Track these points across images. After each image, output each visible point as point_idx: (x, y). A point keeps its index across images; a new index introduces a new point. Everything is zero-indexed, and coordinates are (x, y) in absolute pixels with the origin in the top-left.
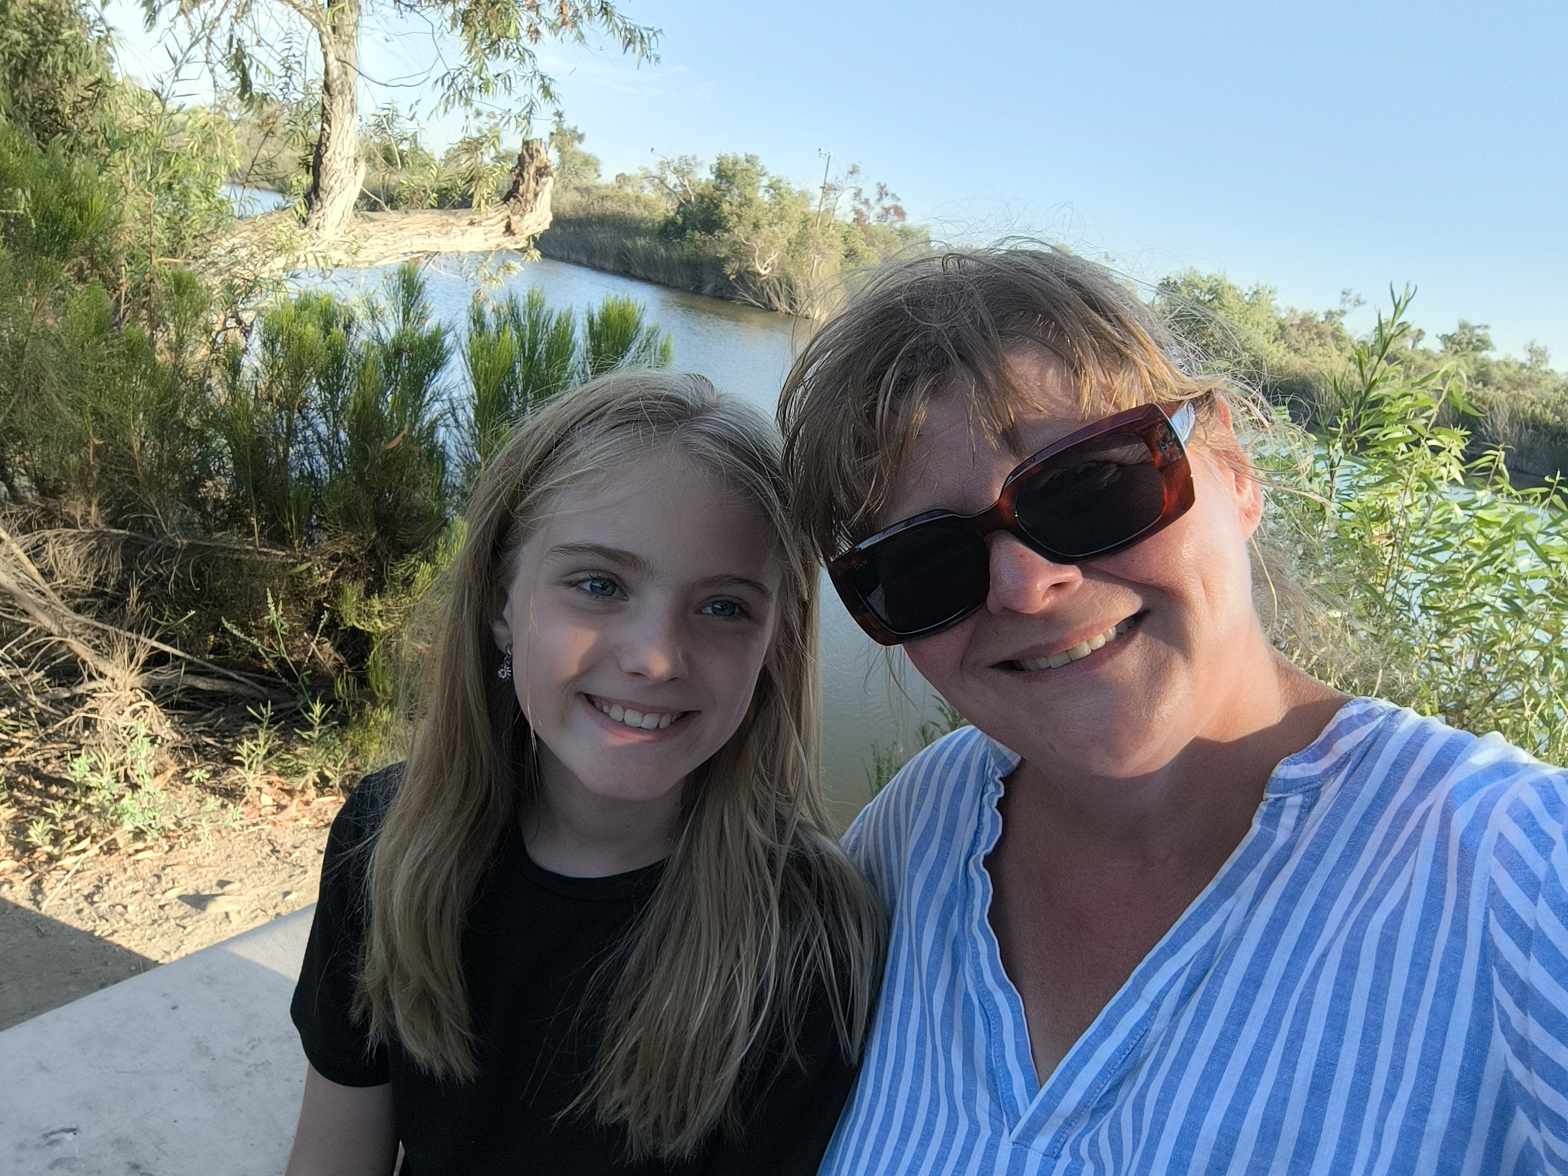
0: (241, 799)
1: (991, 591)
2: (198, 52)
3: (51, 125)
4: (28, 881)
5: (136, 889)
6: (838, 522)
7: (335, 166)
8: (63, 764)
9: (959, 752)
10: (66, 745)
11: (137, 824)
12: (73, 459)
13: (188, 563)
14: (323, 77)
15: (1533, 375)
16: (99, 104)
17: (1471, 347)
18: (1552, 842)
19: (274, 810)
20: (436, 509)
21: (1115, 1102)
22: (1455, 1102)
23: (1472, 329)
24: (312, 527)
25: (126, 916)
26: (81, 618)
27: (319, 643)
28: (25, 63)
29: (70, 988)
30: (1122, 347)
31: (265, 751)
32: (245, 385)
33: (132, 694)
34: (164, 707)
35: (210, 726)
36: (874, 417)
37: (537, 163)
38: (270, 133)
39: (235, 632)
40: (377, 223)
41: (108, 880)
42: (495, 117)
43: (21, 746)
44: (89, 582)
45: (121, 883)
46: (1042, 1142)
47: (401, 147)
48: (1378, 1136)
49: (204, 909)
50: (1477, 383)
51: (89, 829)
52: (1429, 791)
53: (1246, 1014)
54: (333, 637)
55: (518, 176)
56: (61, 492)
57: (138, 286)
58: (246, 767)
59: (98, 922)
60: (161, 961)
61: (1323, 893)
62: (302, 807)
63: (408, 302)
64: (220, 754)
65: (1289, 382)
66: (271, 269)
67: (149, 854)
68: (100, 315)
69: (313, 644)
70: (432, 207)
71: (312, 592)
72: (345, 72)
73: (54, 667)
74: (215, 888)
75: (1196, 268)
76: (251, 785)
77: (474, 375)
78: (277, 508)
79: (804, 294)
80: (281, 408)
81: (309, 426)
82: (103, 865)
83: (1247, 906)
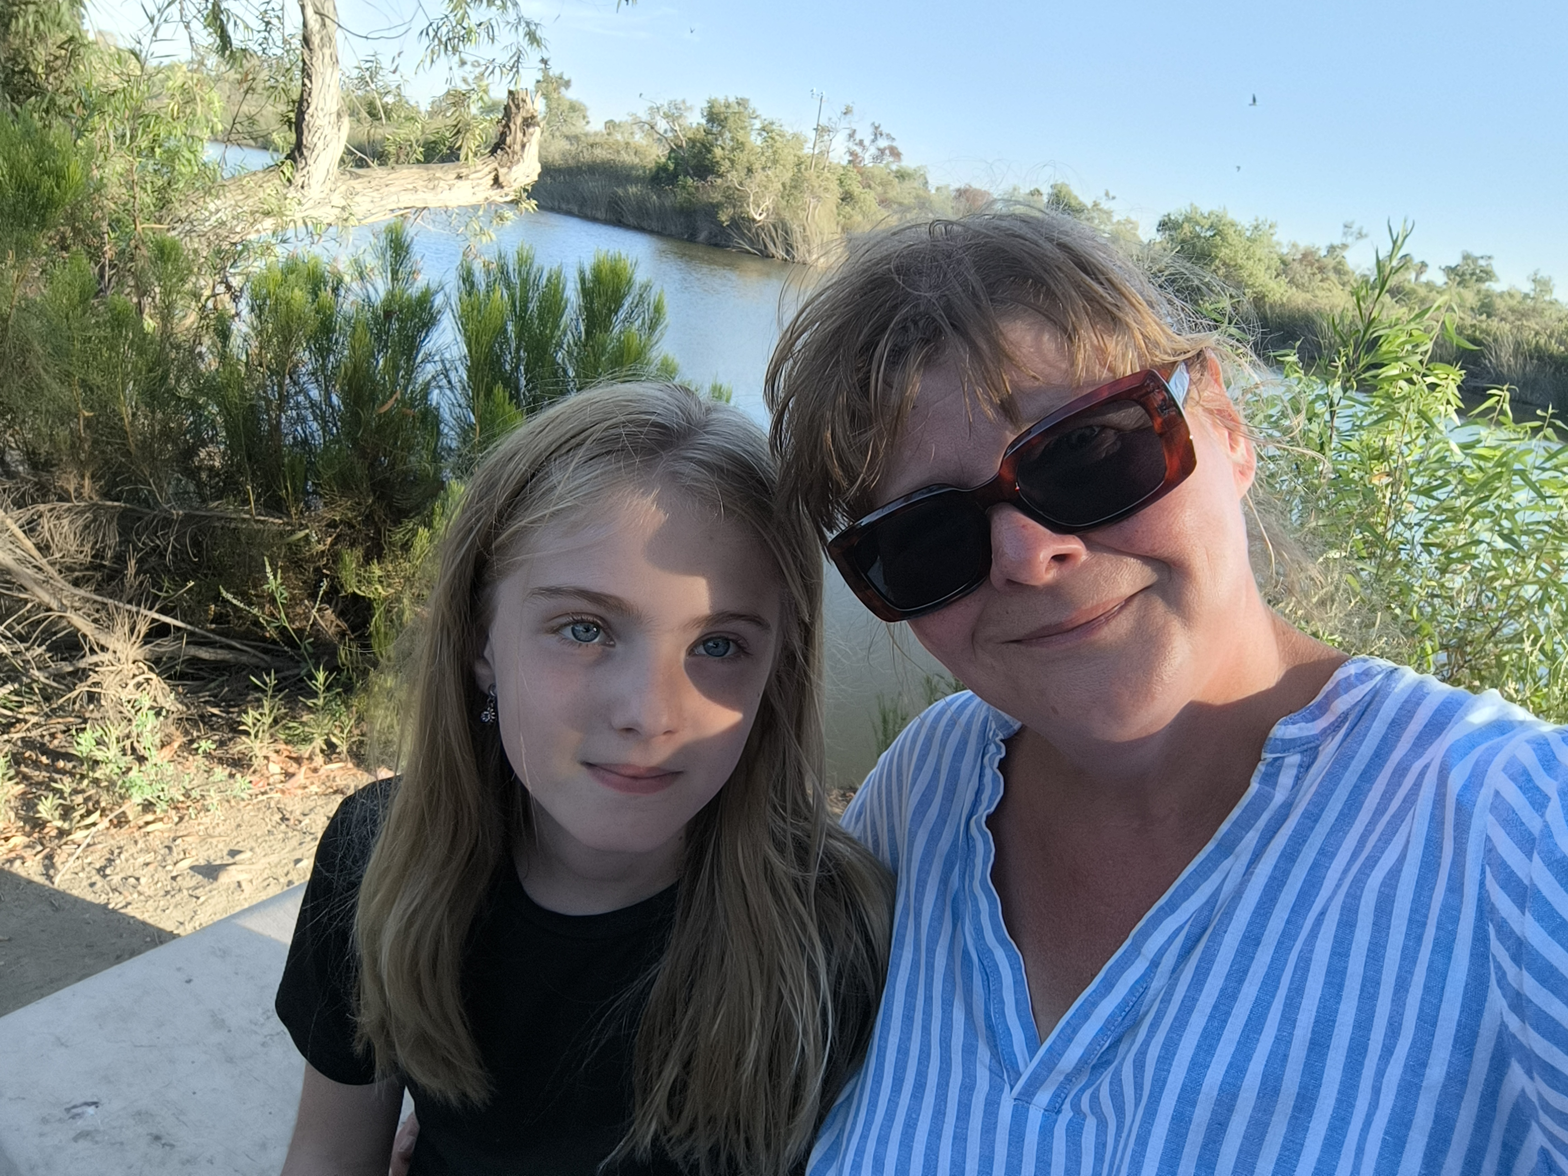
0: (249, 769)
1: (993, 564)
3: (25, 86)
4: (40, 856)
5: (148, 861)
6: (834, 496)
7: (318, 123)
8: (69, 739)
9: (959, 715)
10: (71, 719)
11: (145, 796)
12: (62, 433)
13: (185, 533)
14: (301, 32)
15: (1538, 305)
16: (73, 64)
17: (1475, 277)
18: (1547, 798)
19: (282, 778)
20: (432, 472)
21: (1115, 1057)
23: (1475, 260)
24: (308, 494)
25: (139, 888)
26: (81, 592)
27: (320, 610)
29: (87, 960)
31: (270, 720)
32: (235, 350)
33: (134, 666)
34: (167, 678)
35: (215, 696)
36: (868, 390)
37: (523, 113)
38: (250, 90)
39: (235, 602)
40: (362, 180)
41: (120, 853)
42: (479, 65)
43: (26, 721)
44: (86, 556)
45: (132, 855)
46: (1043, 1098)
47: (386, 99)
49: (216, 879)
50: (1481, 314)
51: (98, 802)
52: (1426, 749)
53: (1246, 972)
54: (334, 603)
55: (504, 127)
56: (52, 466)
57: (122, 253)
58: (252, 737)
59: (111, 895)
60: (176, 932)
61: (1322, 852)
62: (310, 774)
63: (396, 262)
64: (226, 724)
65: (1292, 318)
66: (258, 231)
67: (159, 825)
68: (83, 284)
69: (314, 611)
70: (418, 161)
71: (311, 559)
72: (324, 25)
73: (55, 641)
74: (226, 857)
75: (1196, 204)
76: (258, 754)
77: (465, 335)
78: (272, 476)
79: (800, 240)
80: (272, 374)
81: (300, 391)
82: (113, 838)
83: (1246, 863)
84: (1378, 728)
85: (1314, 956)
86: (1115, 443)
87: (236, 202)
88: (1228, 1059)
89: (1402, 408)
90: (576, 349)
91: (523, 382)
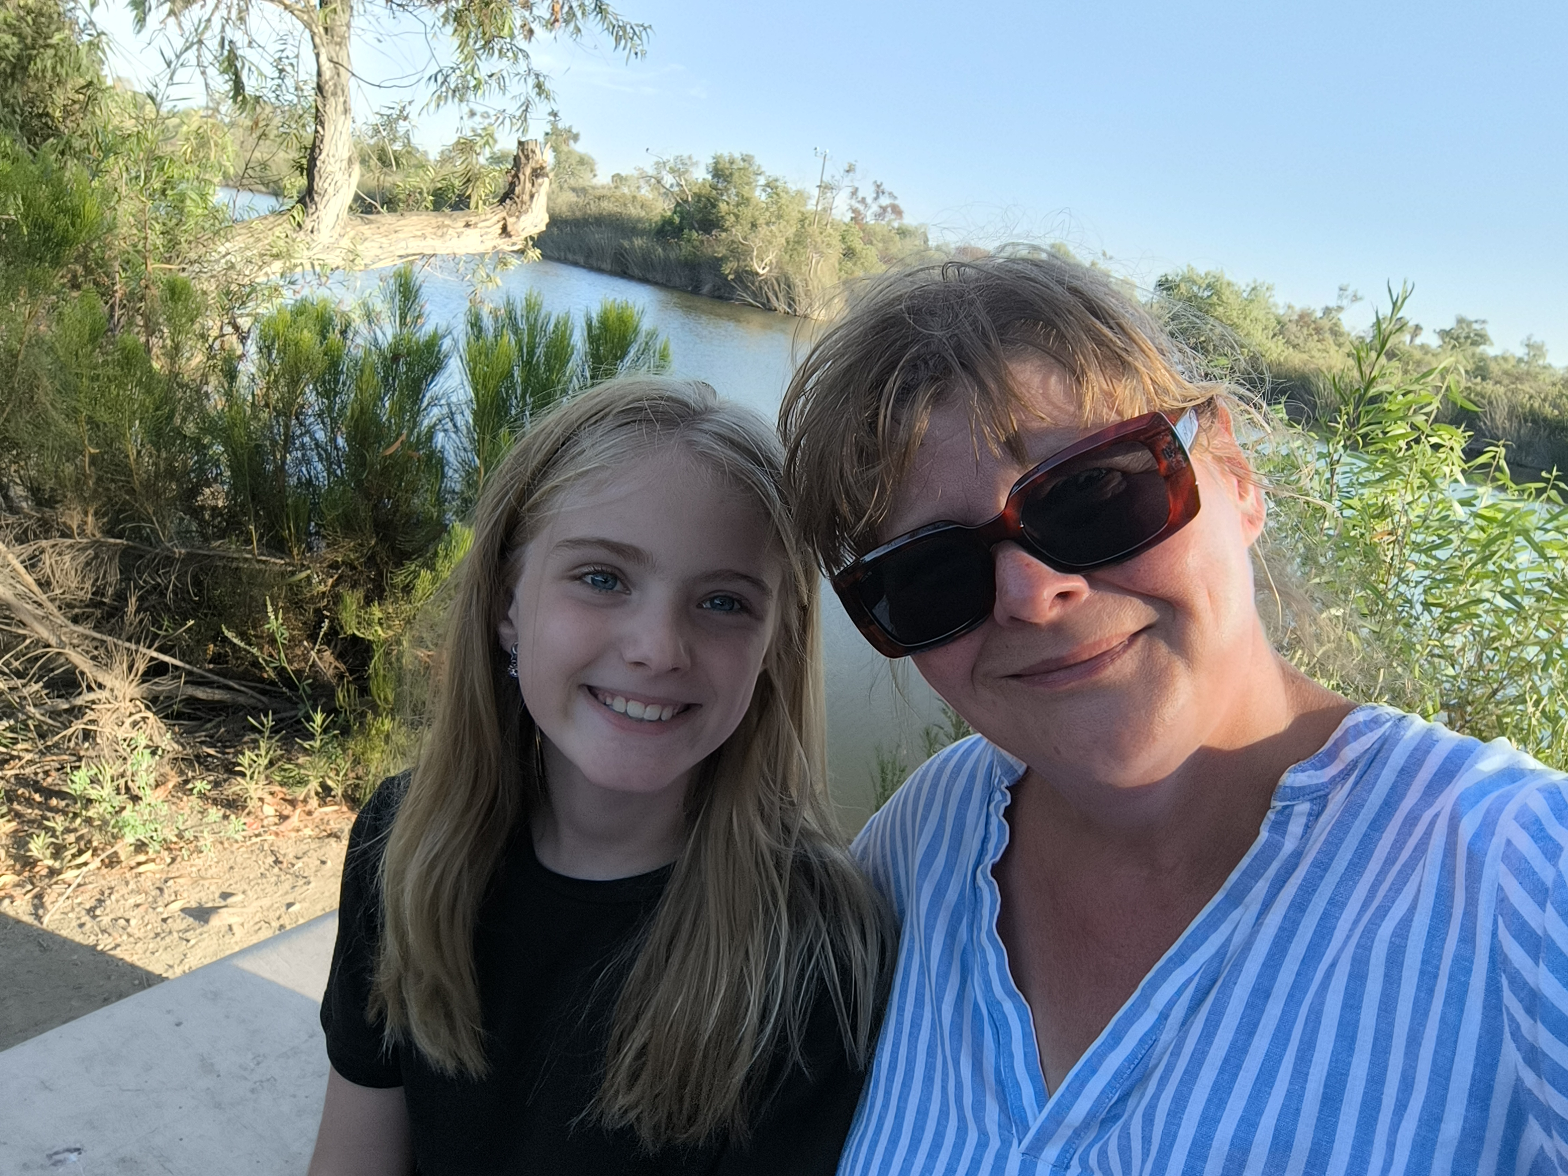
0: (243, 810)
1: (997, 602)
2: (191, 55)
3: (41, 129)
4: (29, 895)
5: (138, 902)
6: (842, 534)
7: (329, 168)
8: (63, 776)
9: (965, 761)
10: (66, 757)
11: (138, 836)
12: (69, 469)
13: (186, 572)
14: (315, 79)
15: (1532, 369)
16: (90, 108)
17: (1469, 341)
18: (1560, 848)
19: (276, 820)
20: (435, 514)
21: (1124, 1111)
22: (1467, 1110)
23: (1469, 324)
24: (311, 535)
25: (129, 930)
26: (80, 629)
27: (319, 651)
28: (14, 66)
29: (73, 1003)
30: (1124, 354)
31: (266, 761)
32: (242, 391)
33: (131, 705)
34: (164, 717)
35: (211, 737)
36: (876, 427)
37: (532, 164)
38: (264, 135)
39: (235, 640)
40: (372, 226)
41: (110, 894)
42: (489, 117)
43: (20, 758)
44: (86, 592)
45: (123, 896)
46: (1051, 1153)
47: (395, 147)
48: (1391, 1146)
49: (207, 922)
50: (1476, 377)
51: (90, 842)
52: (1437, 797)
53: (1256, 1025)
54: (333, 644)
55: (513, 177)
56: (57, 502)
57: (132, 293)
58: (248, 778)
59: (100, 936)
60: (164, 975)
62: (304, 817)
63: (405, 306)
64: (222, 765)
66: (266, 274)
67: (151, 866)
68: (94, 321)
69: (313, 653)
70: (428, 209)
71: (312, 600)
72: (337, 73)
73: (52, 678)
74: (218, 900)
75: (1193, 265)
76: (253, 795)
77: (472, 379)
78: (276, 516)
79: (803, 294)
80: (278, 415)
81: (306, 432)
82: (104, 879)
83: (1255, 915)
84: (1387, 776)
86: (1121, 485)
87: (246, 244)
88: (1240, 1113)
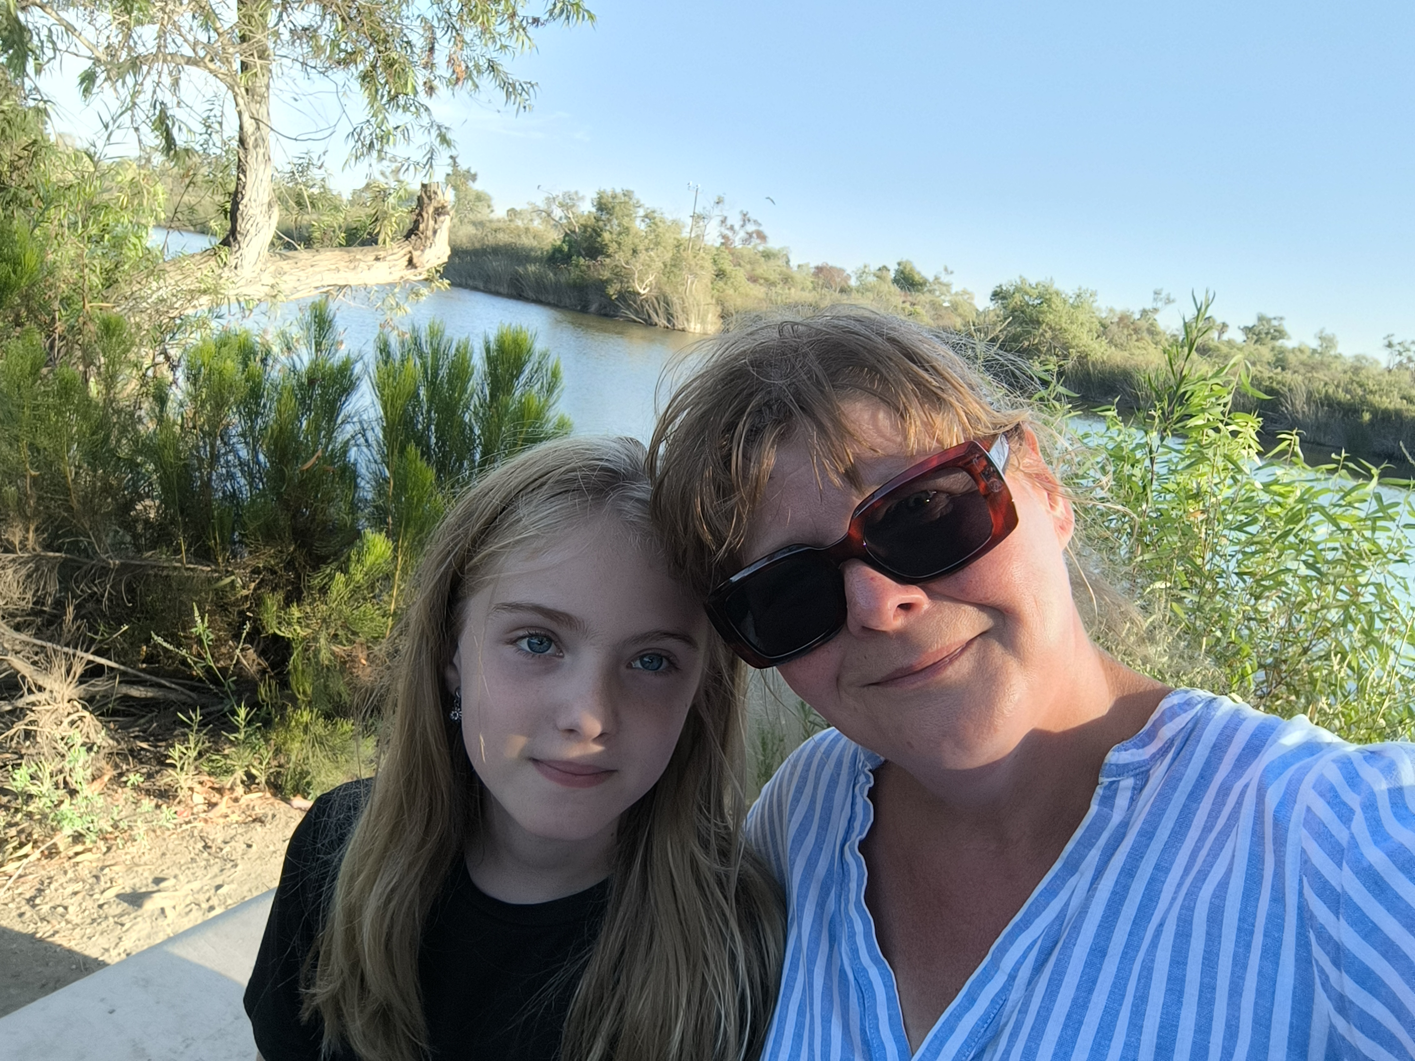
0: (174, 800)
1: (849, 614)
2: (126, 118)
5: (76, 890)
7: (251, 212)
8: (5, 774)
10: (8, 755)
11: (75, 828)
12: (11, 490)
13: (121, 580)
14: (238, 134)
15: (1325, 359)
16: (35, 162)
17: (1270, 336)
18: (1353, 812)
19: (205, 808)
20: (349, 522)
23: (1269, 321)
24: (235, 543)
25: (67, 917)
26: (23, 637)
27: (243, 650)
29: (11, 991)
31: (195, 754)
32: (171, 414)
33: (69, 705)
34: (101, 715)
35: (144, 731)
36: (730, 464)
37: (434, 204)
38: (191, 183)
39: (165, 644)
40: (290, 261)
41: (50, 883)
42: (396, 161)
44: (28, 602)
45: (61, 885)
47: (312, 191)
49: (140, 906)
50: (1276, 368)
51: (30, 834)
54: (255, 643)
55: (417, 215)
57: (71, 328)
58: (178, 769)
59: (39, 924)
60: (102, 960)
61: (1157, 867)
62: (231, 803)
63: (320, 335)
64: (154, 757)
65: (1112, 373)
66: (195, 307)
67: (88, 856)
68: (35, 356)
69: (238, 651)
70: (341, 245)
71: (236, 603)
72: (258, 128)
74: (151, 885)
75: (1025, 276)
76: (183, 785)
77: (381, 399)
78: (203, 528)
79: (680, 310)
80: (205, 436)
81: (230, 451)
82: (44, 869)
83: (1090, 880)
84: (1201, 752)
85: (1155, 966)
86: (947, 506)
87: (176, 282)
89: (1210, 452)
90: (482, 410)
91: (433, 440)
